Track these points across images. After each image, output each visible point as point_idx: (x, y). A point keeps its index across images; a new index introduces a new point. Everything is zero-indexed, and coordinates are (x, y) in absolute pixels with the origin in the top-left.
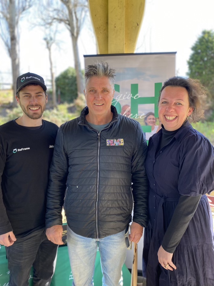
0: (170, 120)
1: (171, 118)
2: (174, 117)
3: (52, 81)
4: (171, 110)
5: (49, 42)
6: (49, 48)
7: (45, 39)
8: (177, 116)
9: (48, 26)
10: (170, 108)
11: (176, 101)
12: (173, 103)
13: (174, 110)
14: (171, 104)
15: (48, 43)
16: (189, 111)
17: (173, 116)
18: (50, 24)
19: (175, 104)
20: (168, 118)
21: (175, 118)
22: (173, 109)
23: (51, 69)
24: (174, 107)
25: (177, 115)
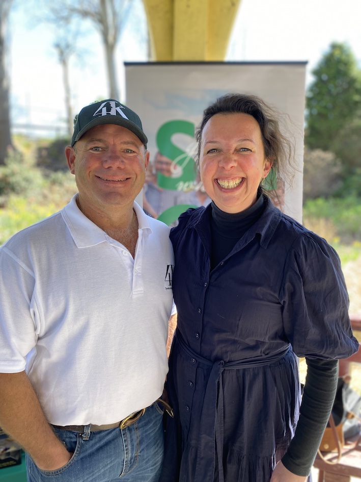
0: (230, 187)
1: (232, 184)
2: (238, 181)
3: (68, 121)
4: (231, 165)
5: (63, 51)
6: (63, 61)
7: (57, 46)
8: (243, 178)
9: (62, 23)
10: (227, 160)
11: (239, 143)
12: (233, 150)
13: (235, 165)
14: (229, 150)
15: (62, 54)
16: (264, 167)
17: (236, 178)
18: (67, 20)
19: (238, 151)
20: (225, 184)
21: (241, 182)
22: (235, 161)
23: (67, 100)
24: (235, 157)
25: (243, 176)
